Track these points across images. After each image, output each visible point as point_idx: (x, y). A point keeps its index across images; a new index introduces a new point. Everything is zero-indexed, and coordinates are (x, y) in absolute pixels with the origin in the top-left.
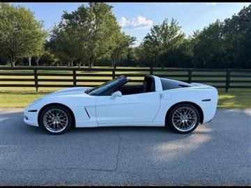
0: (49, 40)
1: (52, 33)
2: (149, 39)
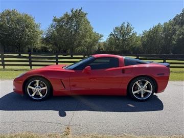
0: (44, 37)
1: (47, 32)
2: (112, 36)
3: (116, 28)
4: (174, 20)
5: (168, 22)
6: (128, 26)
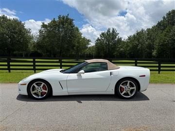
1: (38, 37)
3: (103, 34)
6: (113, 31)
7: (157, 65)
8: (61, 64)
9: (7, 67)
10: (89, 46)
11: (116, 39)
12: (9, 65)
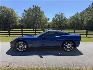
2: (54, 19)
3: (56, 15)
4: (85, 10)
5: (82, 12)
6: (62, 14)
7: (86, 32)
8: (36, 32)
9: (8, 33)
10: (49, 21)
11: (63, 18)
12: (9, 32)
